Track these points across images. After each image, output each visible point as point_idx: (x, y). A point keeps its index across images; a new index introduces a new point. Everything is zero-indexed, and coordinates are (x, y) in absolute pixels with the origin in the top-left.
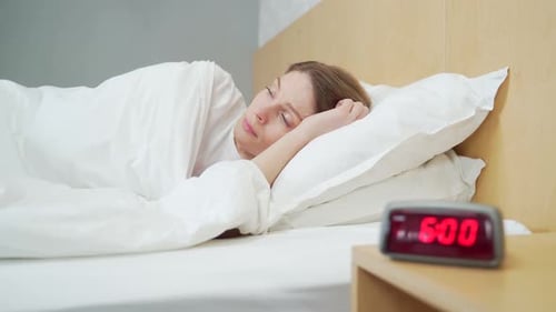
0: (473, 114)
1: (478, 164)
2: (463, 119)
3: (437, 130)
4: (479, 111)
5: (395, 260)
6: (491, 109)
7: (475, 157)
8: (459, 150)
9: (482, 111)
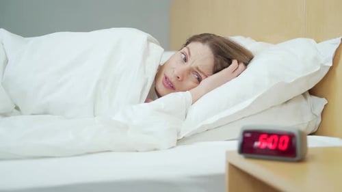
0: (318, 68)
1: (323, 101)
2: (313, 72)
3: (293, 80)
4: (323, 66)
5: (247, 158)
6: (331, 65)
7: (321, 97)
8: (312, 92)
9: (325, 67)
